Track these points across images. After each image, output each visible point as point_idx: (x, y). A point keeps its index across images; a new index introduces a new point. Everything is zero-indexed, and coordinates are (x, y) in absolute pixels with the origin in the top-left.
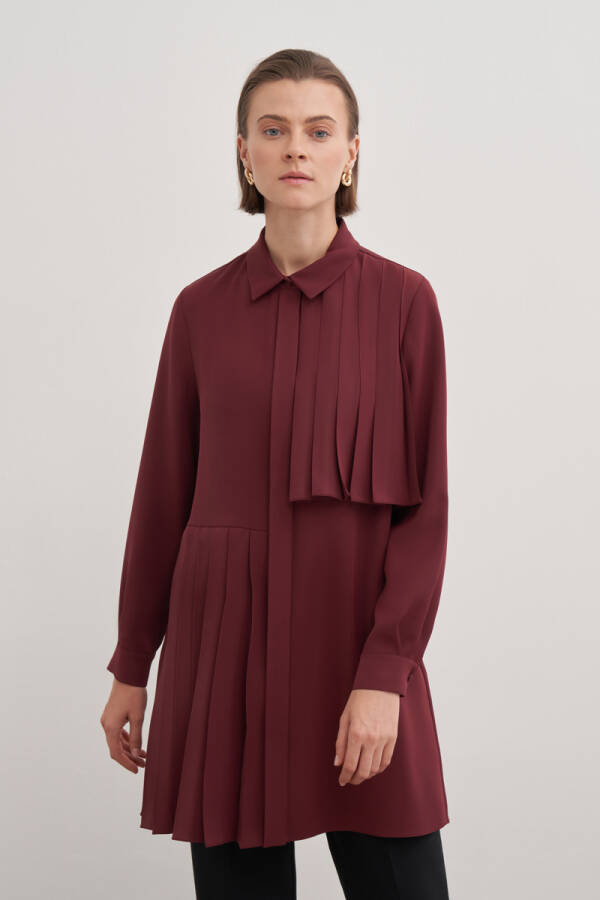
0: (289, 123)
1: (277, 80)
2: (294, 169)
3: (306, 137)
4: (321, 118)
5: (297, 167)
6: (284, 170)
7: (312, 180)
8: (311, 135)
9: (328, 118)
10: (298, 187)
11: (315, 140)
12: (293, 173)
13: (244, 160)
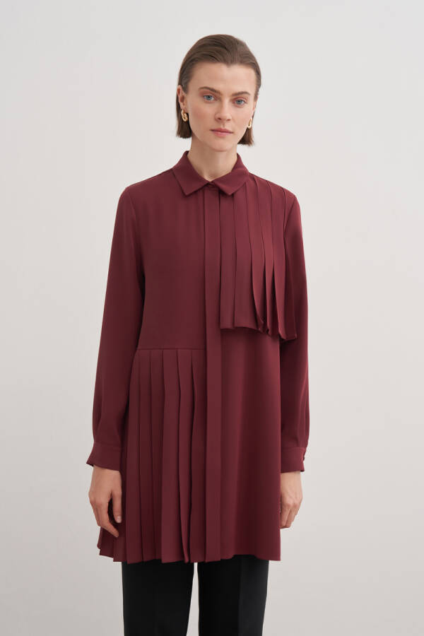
0: (222, 95)
1: (215, 63)
2: (222, 127)
3: (231, 103)
4: (242, 93)
5: (224, 125)
6: (215, 126)
7: (232, 133)
8: (234, 103)
9: (246, 93)
10: (223, 138)
11: (236, 106)
12: (221, 129)
13: (181, 104)
